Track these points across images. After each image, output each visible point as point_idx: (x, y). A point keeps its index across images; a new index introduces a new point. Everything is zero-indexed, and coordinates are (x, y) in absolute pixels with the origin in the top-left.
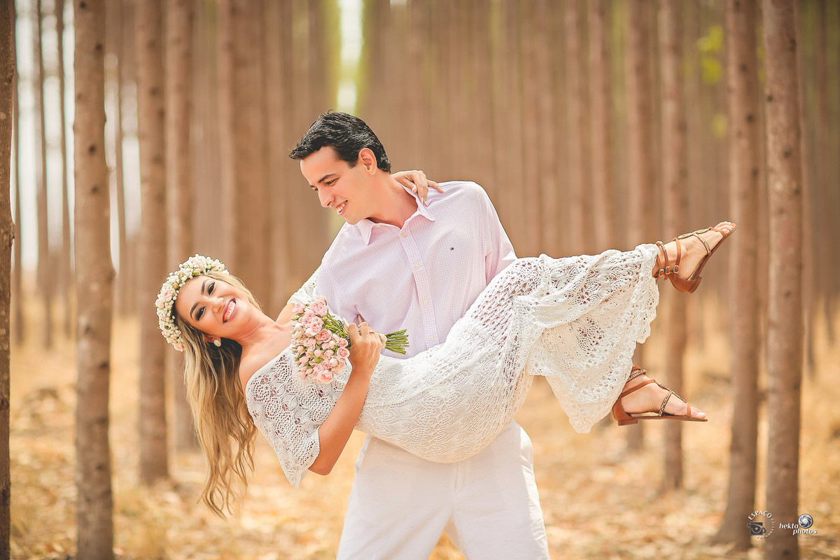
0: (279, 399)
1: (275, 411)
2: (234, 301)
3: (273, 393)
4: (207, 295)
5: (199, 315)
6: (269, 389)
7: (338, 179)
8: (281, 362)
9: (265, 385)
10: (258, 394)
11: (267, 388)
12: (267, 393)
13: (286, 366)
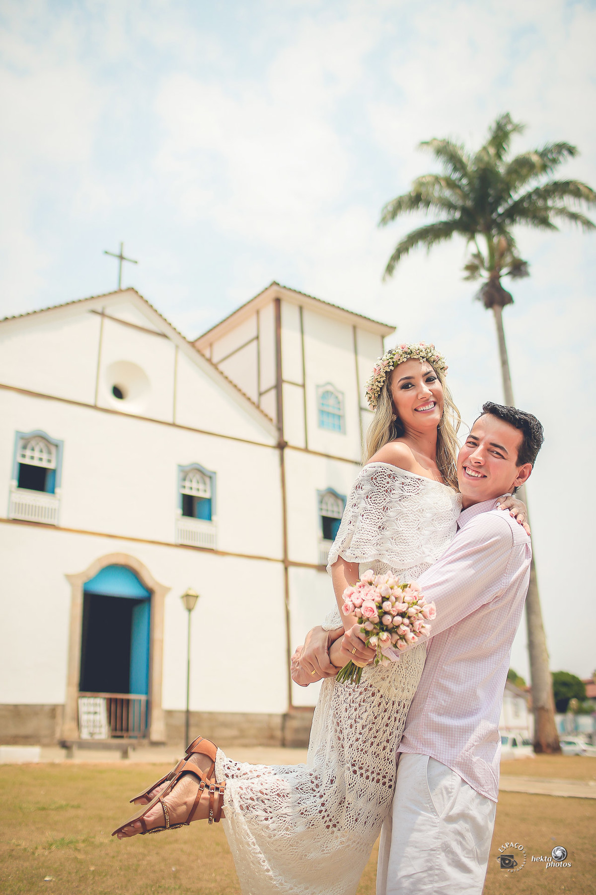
0: (387, 500)
1: (377, 502)
2: (435, 404)
3: (389, 490)
4: (424, 380)
5: (405, 387)
6: (389, 485)
7: (503, 458)
8: (417, 480)
9: (389, 480)
10: (378, 479)
11: (388, 483)
12: (384, 486)
13: (418, 487)
